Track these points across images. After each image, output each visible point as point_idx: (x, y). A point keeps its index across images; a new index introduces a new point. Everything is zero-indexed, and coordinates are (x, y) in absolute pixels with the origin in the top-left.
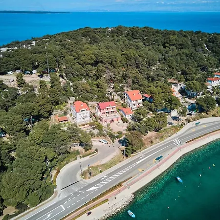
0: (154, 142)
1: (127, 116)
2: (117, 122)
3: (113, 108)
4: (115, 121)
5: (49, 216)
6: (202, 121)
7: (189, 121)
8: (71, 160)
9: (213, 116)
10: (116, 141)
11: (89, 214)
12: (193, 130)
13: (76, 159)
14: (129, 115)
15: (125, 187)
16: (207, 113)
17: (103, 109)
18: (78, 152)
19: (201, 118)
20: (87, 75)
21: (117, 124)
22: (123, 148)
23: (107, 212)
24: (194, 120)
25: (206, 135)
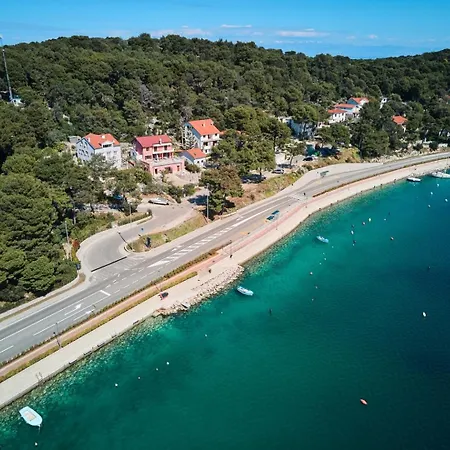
0: (257, 197)
1: (196, 161)
2: (179, 173)
3: (166, 147)
4: (175, 171)
5: (78, 307)
6: (331, 169)
7: (309, 168)
8: (100, 229)
9: (347, 161)
10: (185, 199)
11: (165, 295)
12: (320, 182)
13: (110, 227)
14: (200, 160)
15: (224, 256)
16: (336, 158)
17: (148, 149)
18: (110, 218)
19: (329, 164)
20: (99, 99)
21: (180, 176)
22: (202, 207)
23: (200, 291)
24: (318, 167)
25: (342, 185)
